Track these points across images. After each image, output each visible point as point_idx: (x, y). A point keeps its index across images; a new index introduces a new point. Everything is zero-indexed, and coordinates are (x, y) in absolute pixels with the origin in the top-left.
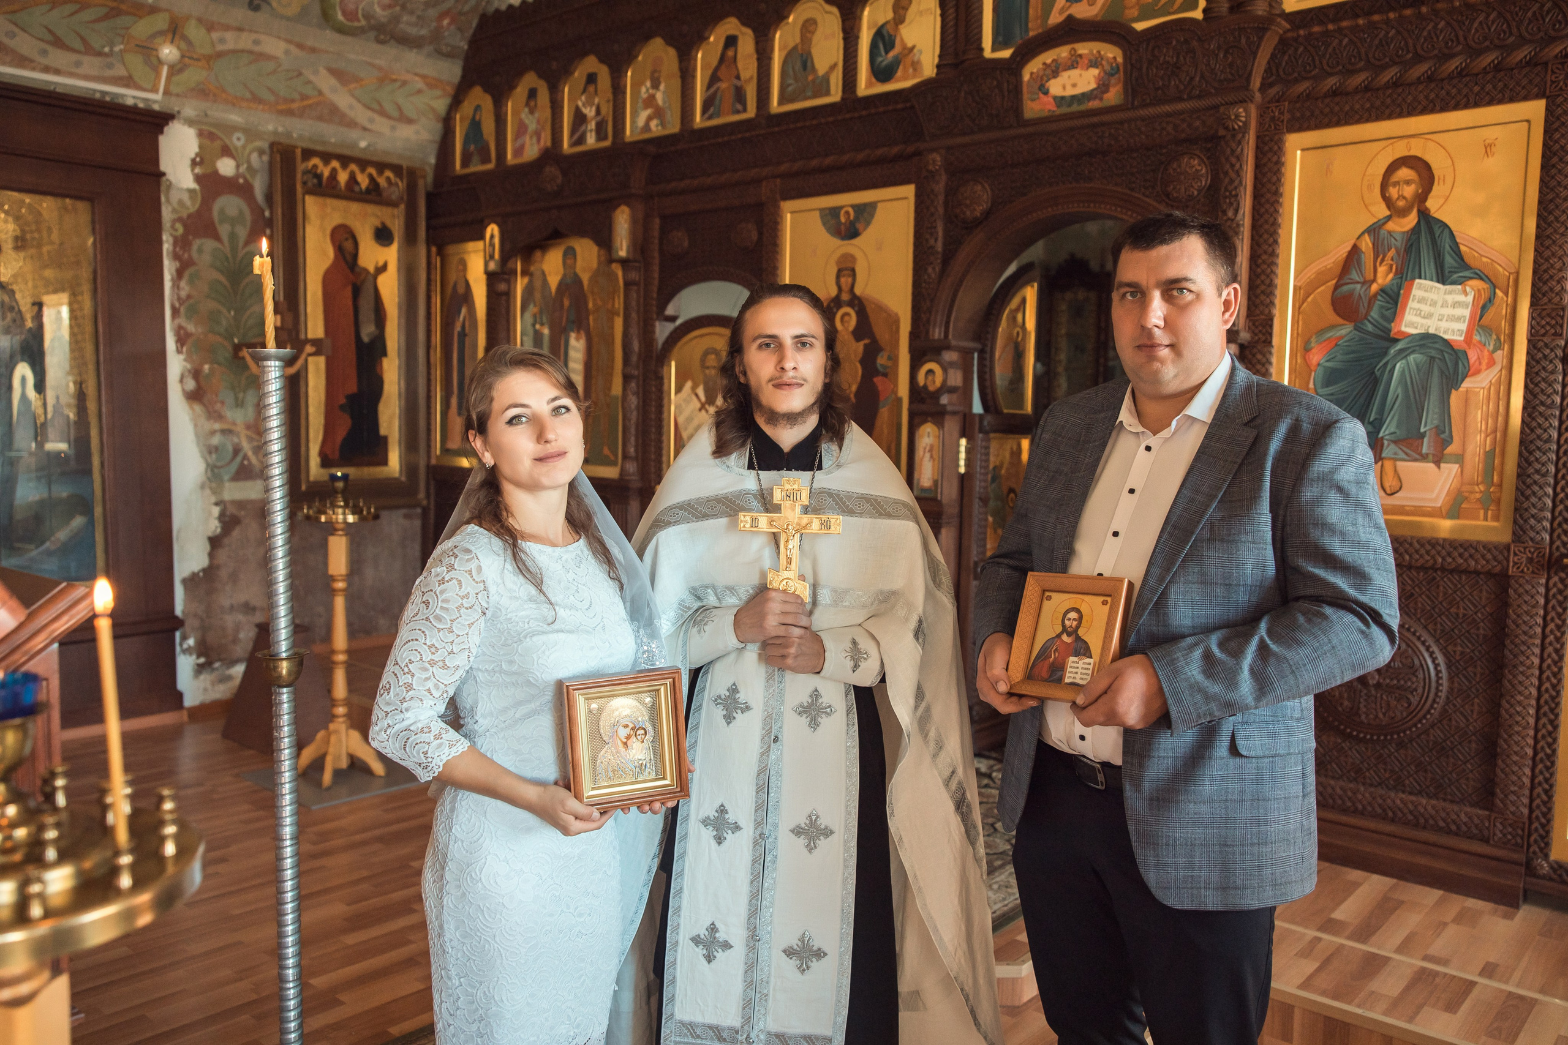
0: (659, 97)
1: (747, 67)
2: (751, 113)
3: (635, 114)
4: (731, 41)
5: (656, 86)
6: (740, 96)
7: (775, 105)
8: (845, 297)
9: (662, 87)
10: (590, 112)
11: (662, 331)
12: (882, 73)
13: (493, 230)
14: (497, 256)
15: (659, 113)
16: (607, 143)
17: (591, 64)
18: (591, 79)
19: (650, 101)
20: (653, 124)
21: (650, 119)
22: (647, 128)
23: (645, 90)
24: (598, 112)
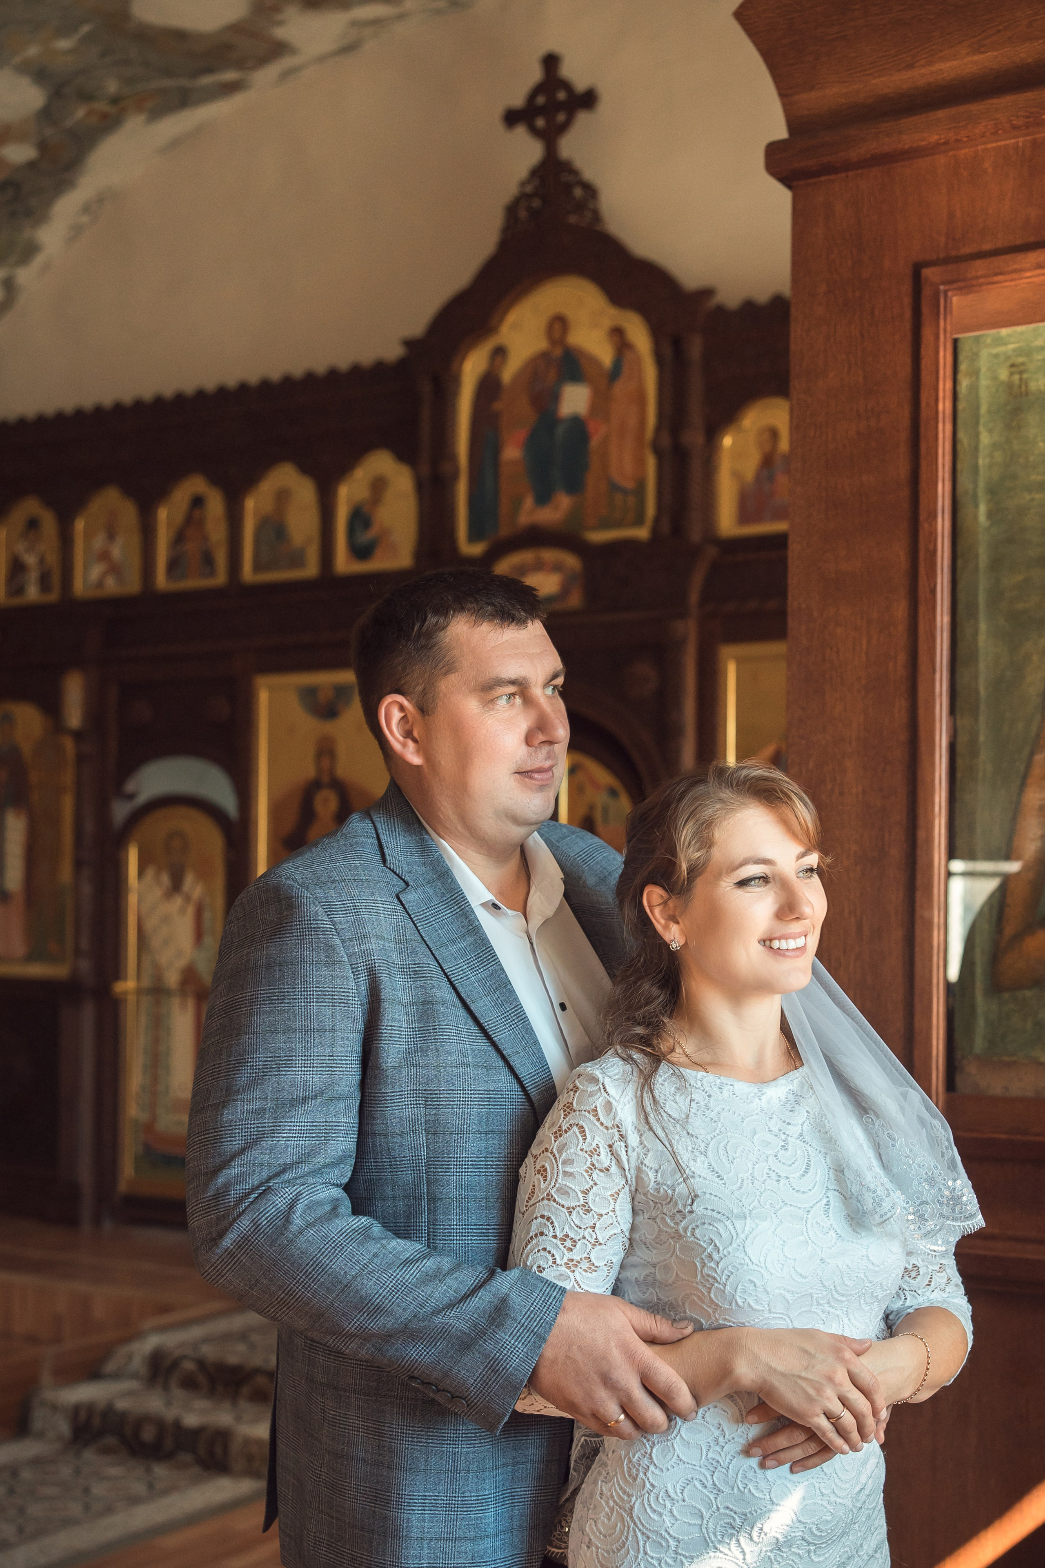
0: (116, 552)
1: (217, 530)
2: (220, 578)
3: (86, 568)
4: (198, 502)
5: (111, 536)
6: (208, 560)
7: (248, 573)
8: (326, 779)
9: (120, 540)
10: (31, 560)
11: (120, 811)
12: (361, 552)
15: (114, 569)
16: (53, 597)
17: (31, 506)
18: (33, 524)
19: (104, 556)
20: (109, 581)
21: (104, 574)
22: (100, 584)
23: (99, 542)
24: (42, 560)
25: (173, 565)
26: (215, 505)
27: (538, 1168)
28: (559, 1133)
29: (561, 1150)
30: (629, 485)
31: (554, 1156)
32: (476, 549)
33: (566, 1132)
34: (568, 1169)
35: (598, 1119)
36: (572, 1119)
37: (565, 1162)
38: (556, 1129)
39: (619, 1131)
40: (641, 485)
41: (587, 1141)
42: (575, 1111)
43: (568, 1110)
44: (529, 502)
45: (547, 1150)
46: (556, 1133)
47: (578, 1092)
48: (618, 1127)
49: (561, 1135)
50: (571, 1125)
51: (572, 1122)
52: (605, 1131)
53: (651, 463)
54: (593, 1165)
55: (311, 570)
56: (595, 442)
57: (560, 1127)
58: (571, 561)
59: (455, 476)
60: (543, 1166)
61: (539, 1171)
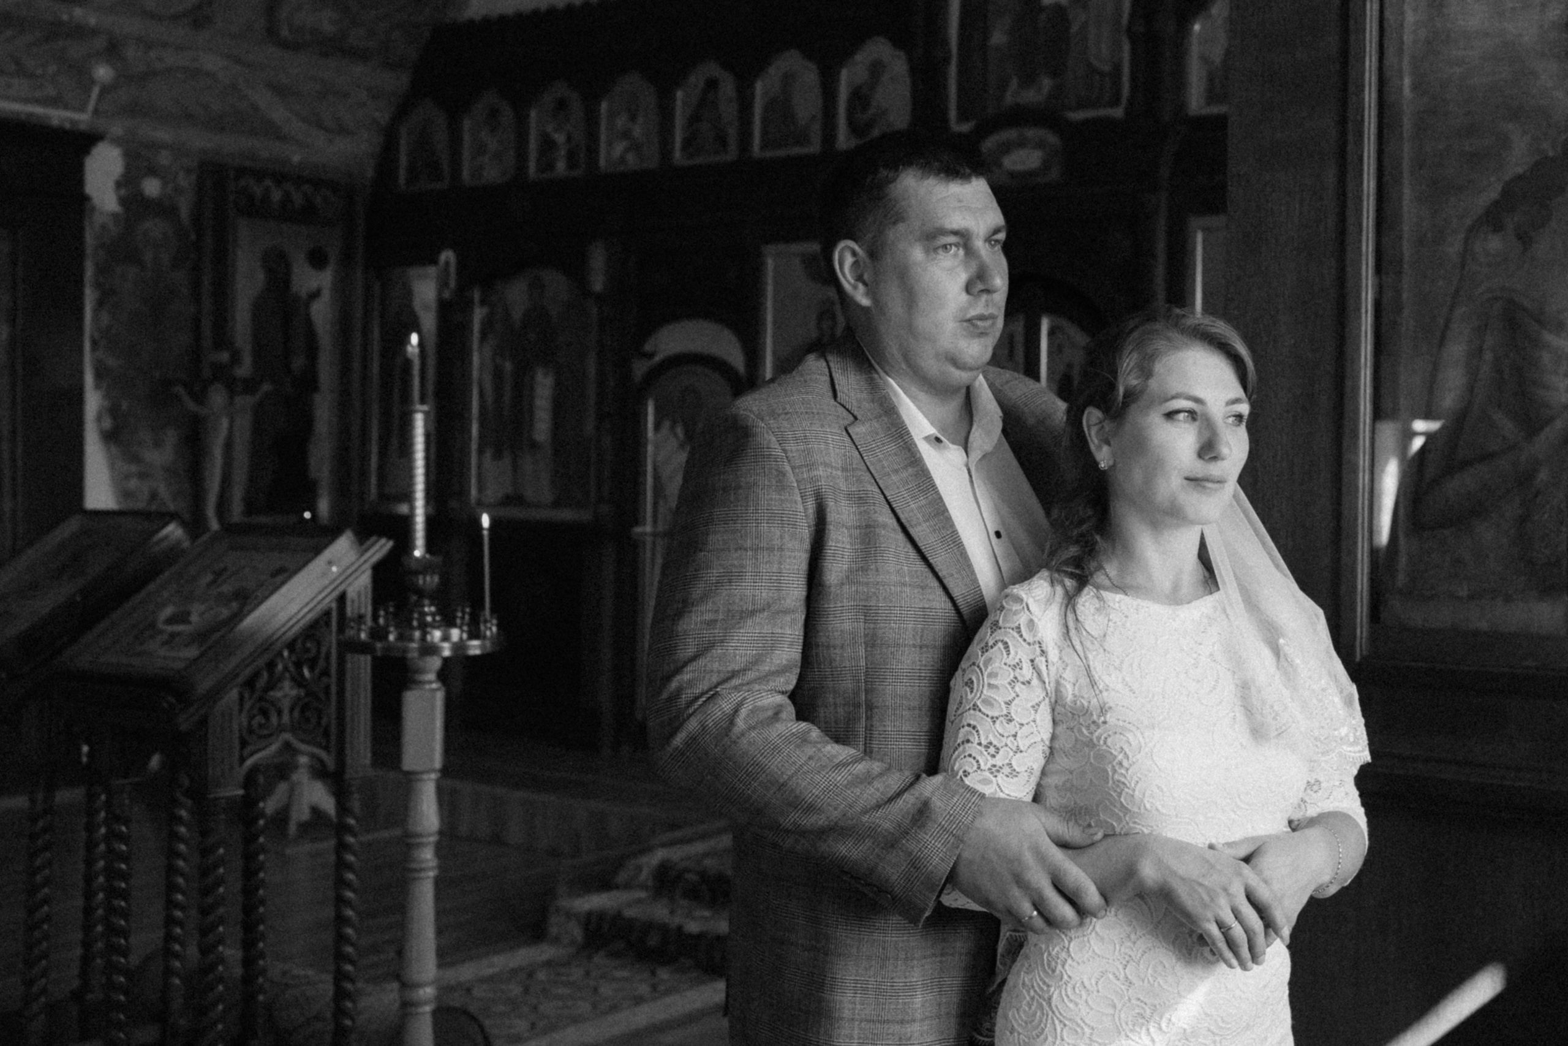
0: (637, 131)
1: (728, 111)
3: (610, 145)
4: (712, 84)
5: (633, 118)
6: (722, 140)
8: (827, 338)
9: (641, 120)
10: (560, 138)
11: (640, 368)
12: (860, 131)
13: (447, 256)
14: (453, 284)
15: (635, 147)
16: (579, 172)
17: (560, 89)
18: (562, 105)
19: (626, 135)
20: (630, 158)
21: (626, 151)
22: (622, 160)
23: (621, 122)
24: (569, 139)
25: (688, 143)
26: (728, 87)
27: (966, 680)
28: (985, 649)
29: (986, 664)
30: (1107, 68)
31: (980, 669)
32: (965, 128)
33: (992, 647)
34: (993, 682)
35: (1021, 636)
36: (998, 635)
37: (990, 675)
38: (983, 645)
39: (1040, 647)
40: (1117, 68)
41: (1011, 656)
42: (1000, 628)
43: (994, 628)
44: (1014, 83)
45: (974, 664)
46: (983, 648)
47: (1004, 611)
48: (1040, 643)
49: (987, 651)
50: (996, 641)
51: (997, 638)
52: (1027, 646)
53: (1126, 47)
54: (1016, 678)
55: (814, 147)
56: (1074, 28)
57: (987, 643)
58: (1052, 139)
59: (947, 60)
60: (970, 679)
61: (966, 684)
